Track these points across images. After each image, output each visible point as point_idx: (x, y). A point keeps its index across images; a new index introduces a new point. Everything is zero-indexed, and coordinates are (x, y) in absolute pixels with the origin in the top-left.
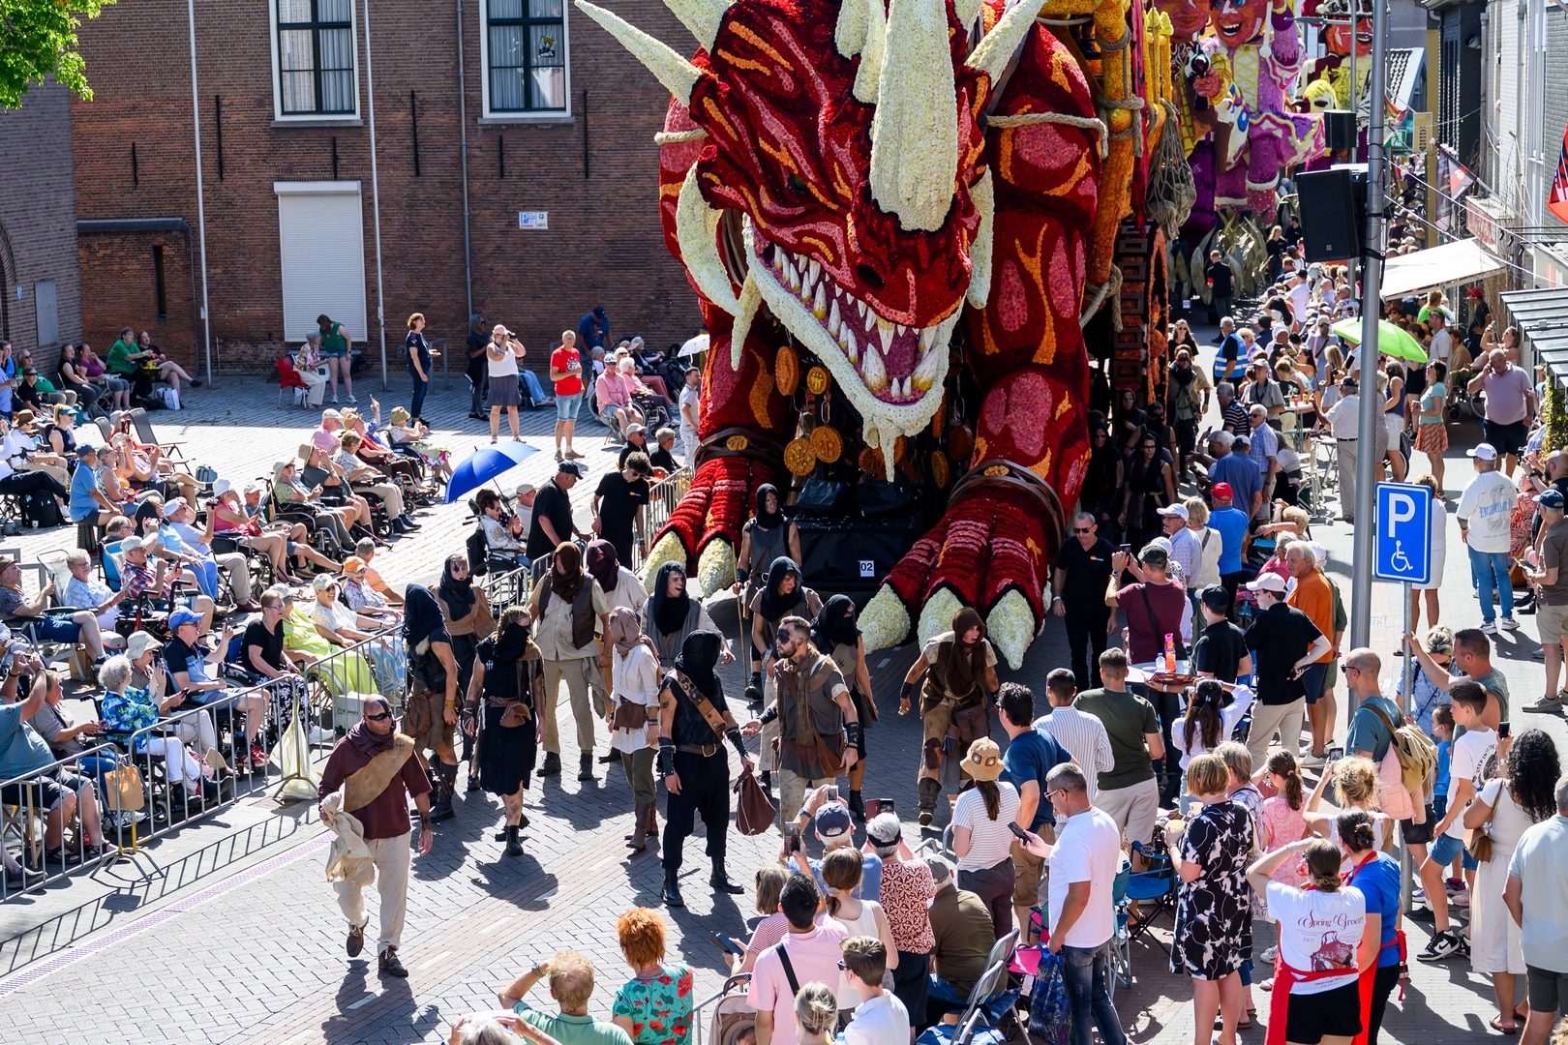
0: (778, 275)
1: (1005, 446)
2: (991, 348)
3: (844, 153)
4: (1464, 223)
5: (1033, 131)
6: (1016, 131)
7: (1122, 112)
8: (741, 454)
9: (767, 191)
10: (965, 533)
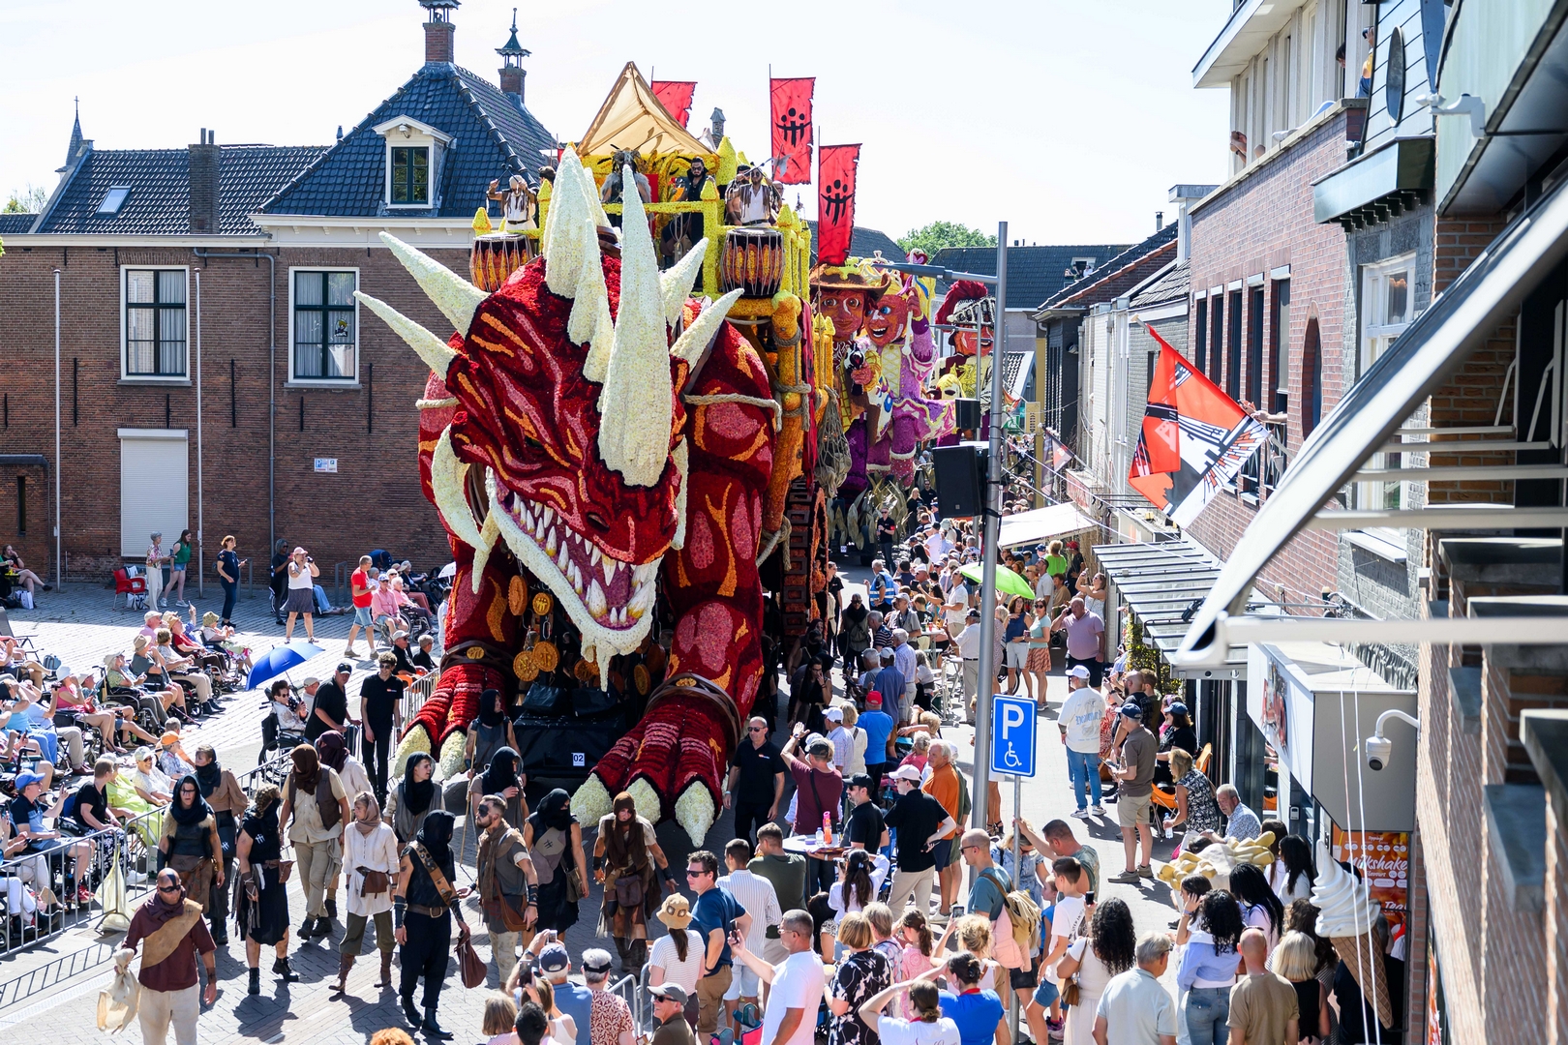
0: (516, 519)
1: (693, 662)
2: (684, 582)
3: (575, 421)
4: (1064, 490)
5: (722, 408)
6: (708, 408)
7: (793, 395)
8: (478, 662)
9: (509, 450)
10: (659, 734)
